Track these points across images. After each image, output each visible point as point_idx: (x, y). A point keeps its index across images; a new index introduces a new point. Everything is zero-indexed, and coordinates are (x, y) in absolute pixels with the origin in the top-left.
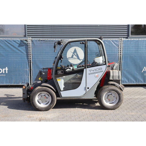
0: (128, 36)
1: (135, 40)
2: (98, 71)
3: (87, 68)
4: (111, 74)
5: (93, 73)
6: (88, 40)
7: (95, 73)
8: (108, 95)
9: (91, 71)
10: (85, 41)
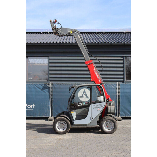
0: (124, 80)
1: (128, 84)
2: (99, 106)
3: (92, 104)
4: (109, 109)
5: (96, 108)
6: (92, 85)
7: (97, 108)
8: (107, 124)
9: (95, 106)
10: (90, 86)
